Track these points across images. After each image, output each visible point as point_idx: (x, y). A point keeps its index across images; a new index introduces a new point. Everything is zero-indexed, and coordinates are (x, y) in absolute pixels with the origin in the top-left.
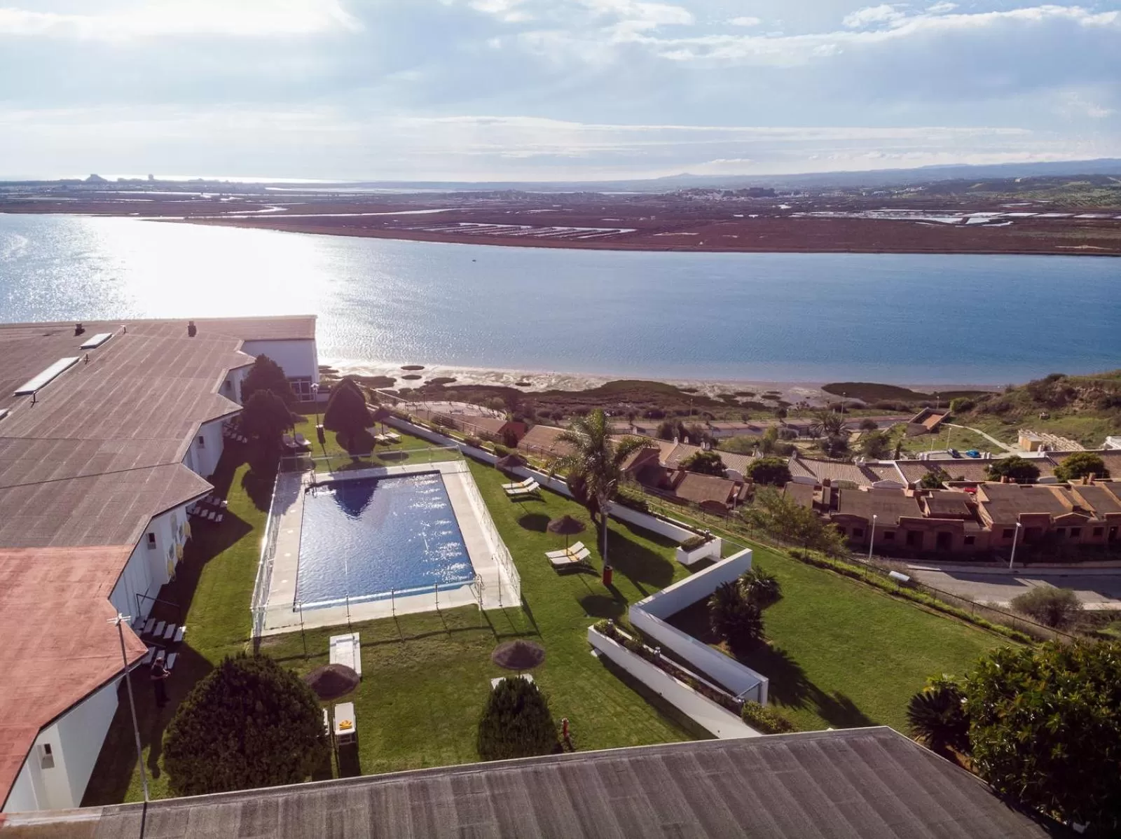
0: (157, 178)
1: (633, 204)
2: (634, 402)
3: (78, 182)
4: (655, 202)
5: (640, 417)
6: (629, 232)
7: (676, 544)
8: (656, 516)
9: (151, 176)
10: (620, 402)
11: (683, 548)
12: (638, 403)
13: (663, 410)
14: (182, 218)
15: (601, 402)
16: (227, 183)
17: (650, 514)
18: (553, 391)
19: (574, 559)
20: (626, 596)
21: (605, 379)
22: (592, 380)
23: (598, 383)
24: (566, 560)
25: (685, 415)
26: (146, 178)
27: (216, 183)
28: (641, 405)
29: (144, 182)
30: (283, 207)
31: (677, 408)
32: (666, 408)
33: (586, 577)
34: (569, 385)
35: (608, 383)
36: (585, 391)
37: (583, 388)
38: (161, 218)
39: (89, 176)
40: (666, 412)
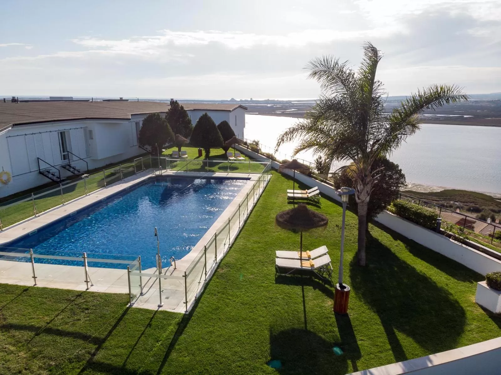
0: (254, 99)
1: (474, 104)
2: (461, 202)
3: (227, 101)
4: (487, 104)
5: (465, 210)
6: (469, 117)
7: (478, 277)
8: (450, 236)
9: (251, 99)
10: (451, 200)
11: (489, 284)
12: (464, 202)
13: (481, 208)
14: (257, 113)
15: (439, 200)
16: (278, 101)
17: (442, 233)
18: (409, 191)
19: (307, 265)
20: (363, 343)
21: (443, 188)
22: (435, 188)
23: (438, 190)
24: (297, 264)
25: (498, 213)
26: (249, 99)
27: (274, 101)
28: (465, 204)
29: (249, 101)
30: (296, 109)
31: (491, 208)
32: (483, 207)
33: (311, 292)
34: (420, 189)
35: (445, 190)
36: (429, 193)
37: (428, 191)
38: (251, 113)
39: (231, 99)
40: (483, 209)
